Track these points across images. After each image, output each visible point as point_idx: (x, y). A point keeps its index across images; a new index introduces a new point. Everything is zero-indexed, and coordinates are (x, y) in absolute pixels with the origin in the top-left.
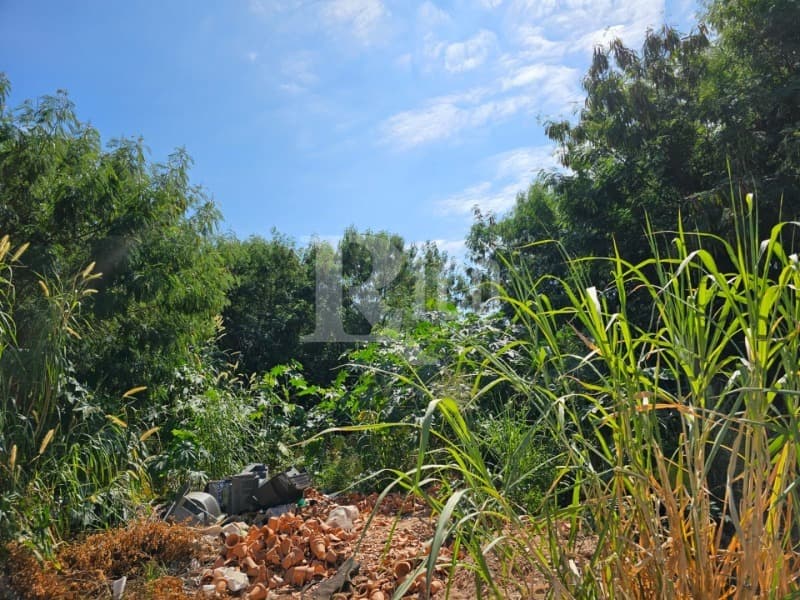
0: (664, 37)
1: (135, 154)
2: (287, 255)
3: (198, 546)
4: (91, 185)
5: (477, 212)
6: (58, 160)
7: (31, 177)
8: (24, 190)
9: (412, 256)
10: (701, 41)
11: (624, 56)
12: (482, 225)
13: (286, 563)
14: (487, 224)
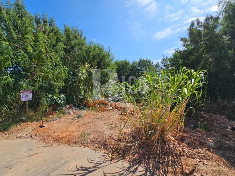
0: (210, 17)
1: (103, 48)
2: (127, 63)
3: (108, 104)
4: (97, 53)
5: (164, 56)
6: (93, 50)
7: (90, 53)
8: (89, 54)
9: (152, 63)
10: (218, 18)
11: (198, 22)
12: (164, 59)
13: (118, 108)
14: (166, 59)
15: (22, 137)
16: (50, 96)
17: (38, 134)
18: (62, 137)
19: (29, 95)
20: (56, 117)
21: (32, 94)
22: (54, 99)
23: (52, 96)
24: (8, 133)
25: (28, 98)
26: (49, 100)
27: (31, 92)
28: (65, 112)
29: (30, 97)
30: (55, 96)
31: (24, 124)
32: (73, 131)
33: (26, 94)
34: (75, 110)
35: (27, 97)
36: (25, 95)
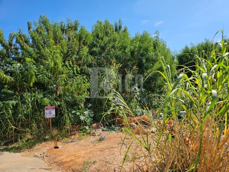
15: (37, 156)
16: (74, 112)
17: (49, 155)
18: (65, 162)
19: (52, 111)
20: (77, 139)
21: (55, 110)
22: (77, 115)
23: (76, 112)
24: (30, 151)
25: (52, 115)
26: (72, 117)
27: (53, 108)
28: (89, 133)
29: (53, 114)
30: (79, 112)
31: (45, 143)
32: (79, 156)
33: (50, 111)
34: (103, 130)
35: (50, 113)
36: (48, 112)
